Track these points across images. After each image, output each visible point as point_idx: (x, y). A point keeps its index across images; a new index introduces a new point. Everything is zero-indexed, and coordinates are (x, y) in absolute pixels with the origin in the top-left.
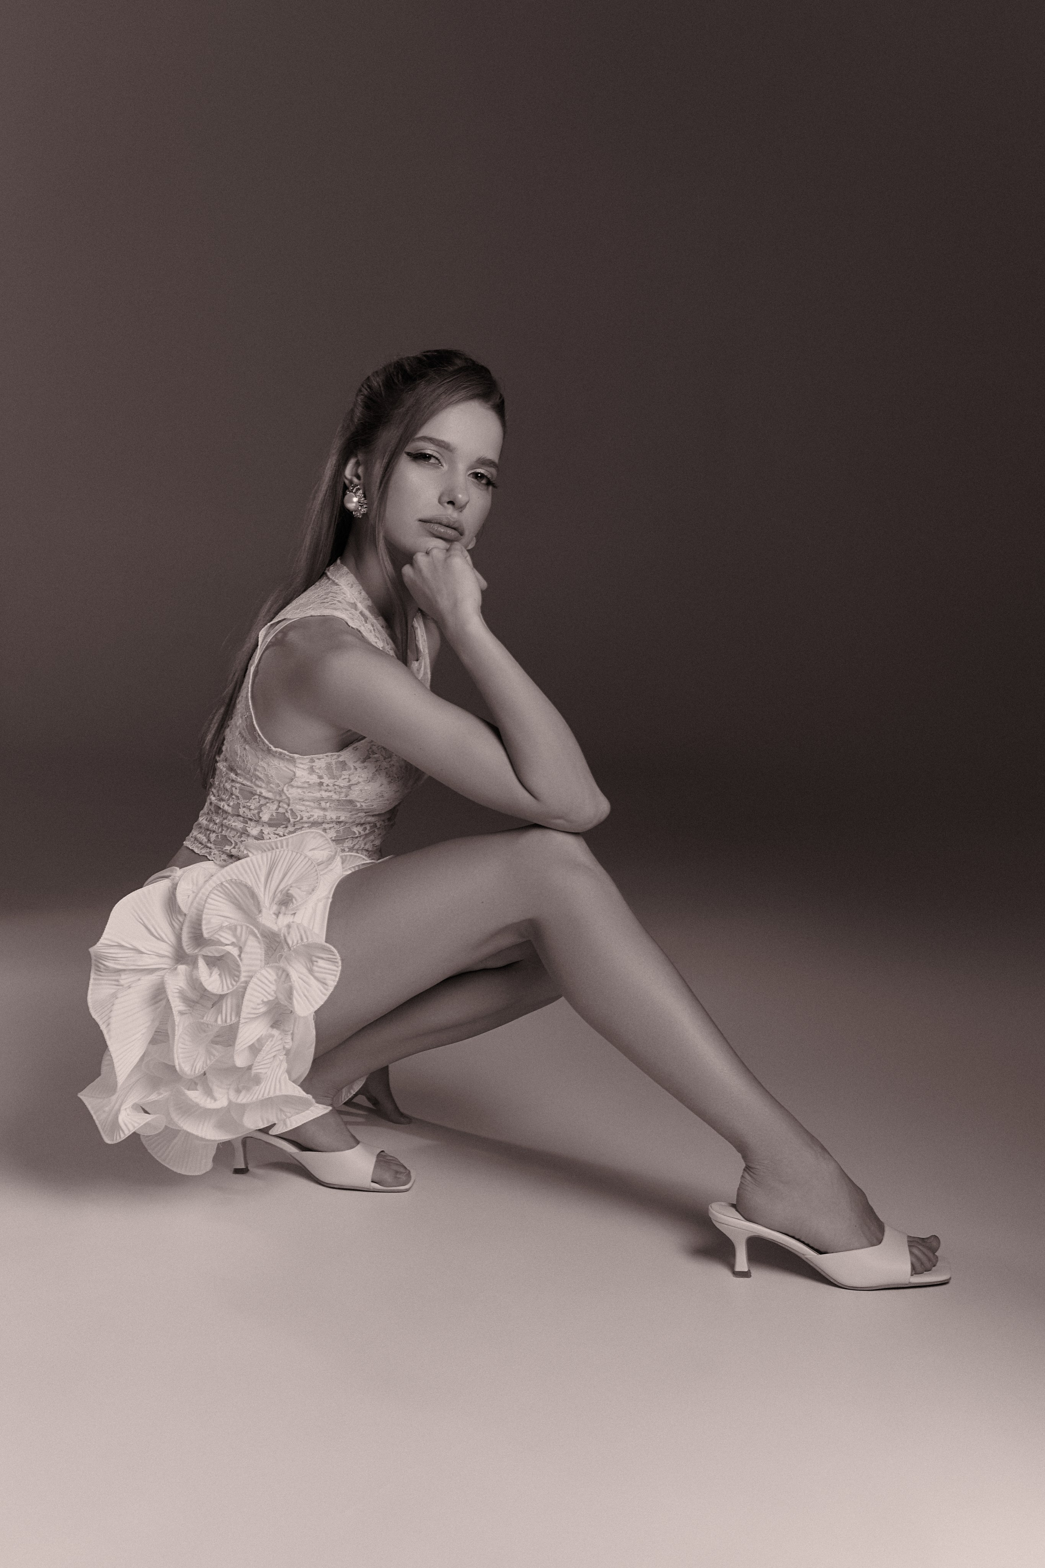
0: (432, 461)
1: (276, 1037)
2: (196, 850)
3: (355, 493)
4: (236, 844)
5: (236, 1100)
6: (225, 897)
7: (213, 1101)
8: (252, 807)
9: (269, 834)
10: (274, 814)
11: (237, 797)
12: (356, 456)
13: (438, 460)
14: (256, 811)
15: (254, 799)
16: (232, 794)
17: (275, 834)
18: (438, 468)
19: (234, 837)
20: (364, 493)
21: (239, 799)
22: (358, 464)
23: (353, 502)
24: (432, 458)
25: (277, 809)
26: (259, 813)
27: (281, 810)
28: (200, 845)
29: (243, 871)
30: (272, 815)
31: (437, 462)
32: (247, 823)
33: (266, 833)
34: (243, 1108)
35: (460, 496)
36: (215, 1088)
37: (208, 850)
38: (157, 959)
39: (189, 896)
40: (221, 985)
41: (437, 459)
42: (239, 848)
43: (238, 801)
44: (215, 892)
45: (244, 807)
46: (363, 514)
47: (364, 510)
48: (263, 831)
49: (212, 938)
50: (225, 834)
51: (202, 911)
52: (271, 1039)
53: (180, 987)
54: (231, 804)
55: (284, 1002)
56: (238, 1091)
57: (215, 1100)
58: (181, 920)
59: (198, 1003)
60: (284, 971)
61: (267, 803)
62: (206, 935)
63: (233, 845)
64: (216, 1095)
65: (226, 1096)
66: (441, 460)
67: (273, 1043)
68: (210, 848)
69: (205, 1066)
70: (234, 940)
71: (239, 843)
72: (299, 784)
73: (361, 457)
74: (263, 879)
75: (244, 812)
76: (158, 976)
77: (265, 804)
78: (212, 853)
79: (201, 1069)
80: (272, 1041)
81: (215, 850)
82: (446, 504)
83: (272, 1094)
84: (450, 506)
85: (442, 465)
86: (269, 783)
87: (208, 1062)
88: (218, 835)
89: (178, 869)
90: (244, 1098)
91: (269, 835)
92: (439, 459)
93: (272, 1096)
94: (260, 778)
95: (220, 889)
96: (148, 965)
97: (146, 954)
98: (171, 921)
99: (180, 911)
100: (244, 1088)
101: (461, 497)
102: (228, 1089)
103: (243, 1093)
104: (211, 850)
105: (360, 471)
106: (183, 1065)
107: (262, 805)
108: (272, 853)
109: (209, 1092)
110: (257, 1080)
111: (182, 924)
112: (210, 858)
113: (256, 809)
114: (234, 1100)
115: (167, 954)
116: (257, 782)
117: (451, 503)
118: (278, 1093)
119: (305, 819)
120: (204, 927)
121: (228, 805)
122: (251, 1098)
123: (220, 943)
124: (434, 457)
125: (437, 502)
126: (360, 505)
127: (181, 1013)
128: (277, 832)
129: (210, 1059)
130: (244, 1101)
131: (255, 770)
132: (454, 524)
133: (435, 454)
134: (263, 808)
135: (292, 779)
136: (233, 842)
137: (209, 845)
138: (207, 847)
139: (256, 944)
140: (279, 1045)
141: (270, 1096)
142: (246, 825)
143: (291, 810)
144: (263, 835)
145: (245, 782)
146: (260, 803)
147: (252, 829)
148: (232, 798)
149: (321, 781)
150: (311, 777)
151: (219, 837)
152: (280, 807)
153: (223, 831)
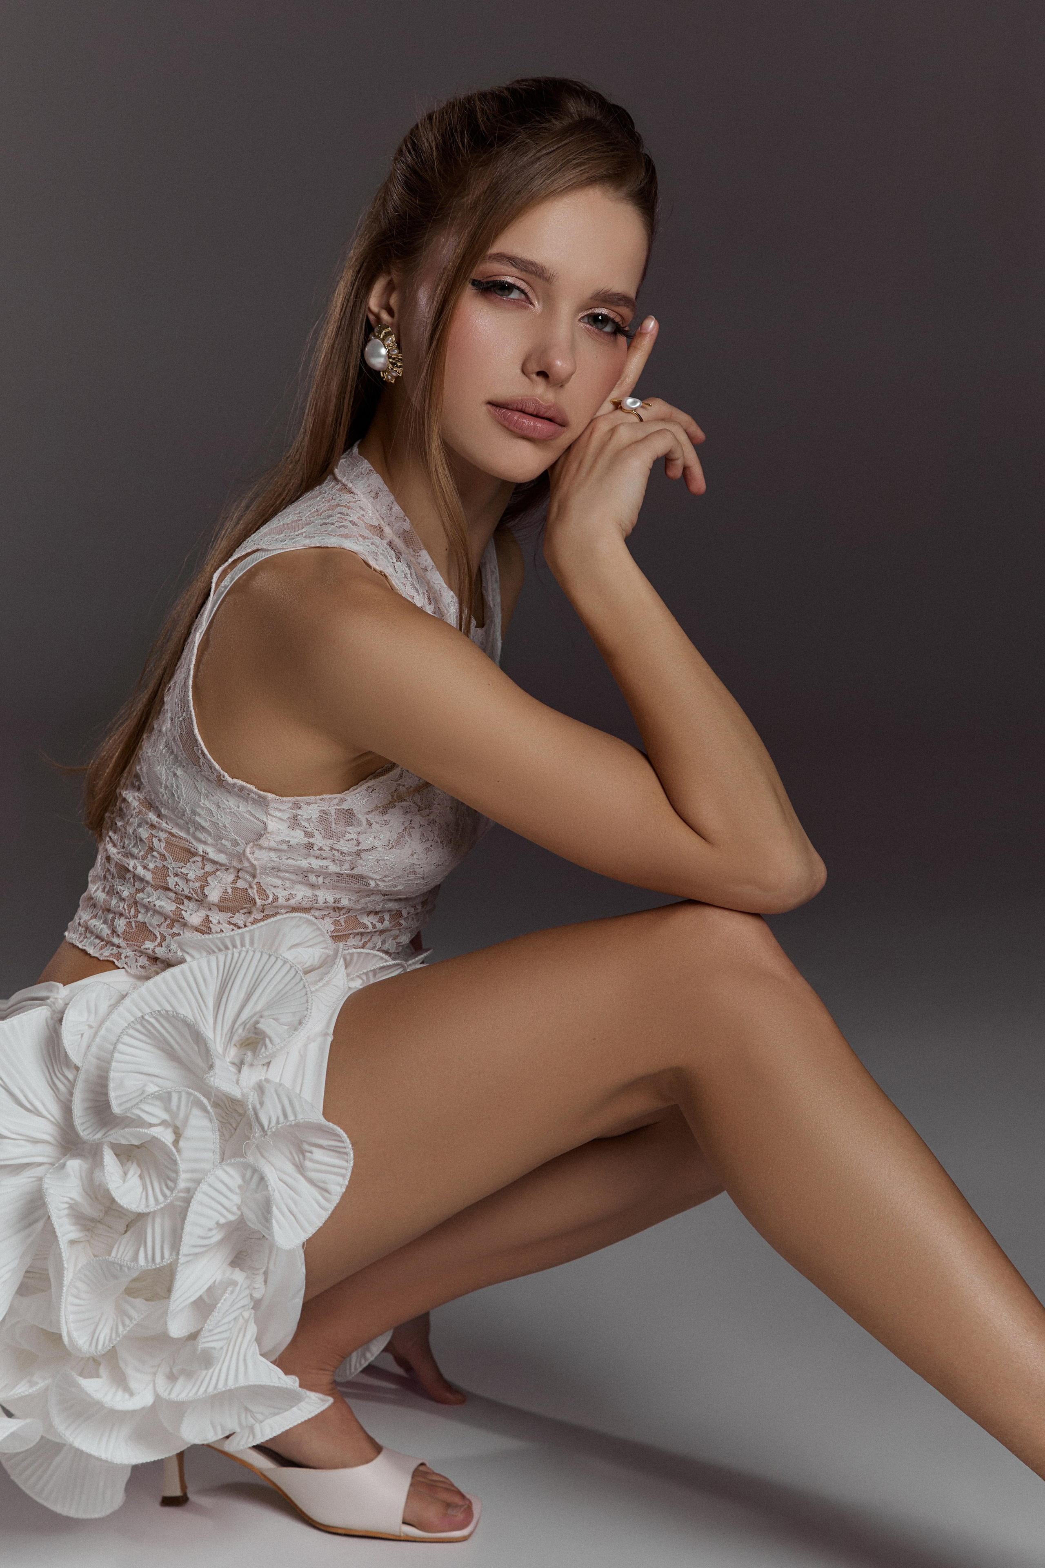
0: (515, 295)
1: (239, 1285)
2: (91, 951)
3: (383, 340)
4: (164, 938)
5: (169, 1394)
6: (148, 1041)
7: (127, 1396)
8: (191, 876)
9: (219, 923)
10: (230, 891)
11: (163, 856)
12: (389, 273)
13: (525, 294)
14: (198, 884)
15: (194, 862)
17: (230, 923)
18: (526, 308)
19: (159, 926)
20: (398, 342)
21: (166, 859)
22: (390, 288)
23: (380, 355)
24: (515, 289)
25: (234, 882)
26: (203, 887)
27: (241, 884)
28: (97, 941)
29: (175, 988)
30: (226, 891)
31: (523, 296)
32: (183, 904)
33: (215, 921)
34: (180, 1409)
35: (559, 363)
36: (130, 1372)
37: (115, 950)
38: (29, 1148)
39: (82, 1035)
40: (144, 1193)
41: (522, 291)
42: (168, 946)
43: (165, 863)
44: (132, 1032)
45: (176, 875)
46: (397, 378)
47: (398, 372)
48: (210, 918)
49: (128, 1115)
50: (142, 920)
51: (109, 1063)
52: (230, 1289)
53: (71, 1198)
55: (253, 1222)
56: (172, 1378)
57: (131, 1394)
58: (70, 1077)
59: (101, 1223)
60: (255, 1170)
61: (218, 870)
62: (116, 1109)
63: (159, 940)
64: (133, 1384)
65: (151, 1387)
66: (530, 294)
67: (234, 1296)
68: (119, 947)
69: (114, 1336)
70: (166, 1116)
71: (168, 938)
72: (274, 844)
73: (395, 276)
74: (211, 1003)
75: (177, 884)
76: (31, 1177)
77: (214, 872)
78: (123, 956)
79: (107, 1342)
80: (232, 1292)
81: (128, 950)
82: (534, 376)
83: (231, 1384)
84: (539, 380)
85: (531, 303)
87: (121, 1328)
88: (130, 922)
89: (61, 985)
90: (182, 1391)
91: (220, 925)
92: (526, 291)
93: (233, 1387)
94: (203, 828)
95: (138, 1027)
96: (12, 1159)
97: (9, 1138)
98: (52, 1078)
99: (67, 1062)
100: (183, 1372)
101: (560, 365)
102: (155, 1374)
103: (181, 1381)
104: (120, 950)
105: (393, 301)
106: (75, 1334)
107: (208, 874)
108: (226, 955)
109: (120, 1380)
110: (207, 1360)
111: (73, 1084)
112: (119, 965)
113: (197, 879)
114: (164, 1395)
115: (47, 1137)
116: (198, 834)
117: (543, 374)
118: (242, 1382)
119: (281, 901)
120: (112, 1094)
121: (145, 868)
122: (194, 1390)
123: (142, 1123)
124: (518, 288)
125: (519, 371)
126: (392, 363)
127: (72, 1242)
128: (233, 920)
129: (124, 1325)
130: (183, 1397)
132: (546, 412)
133: (519, 283)
134: (209, 879)
135: (261, 835)
136: (158, 936)
137: (116, 940)
138: (113, 945)
139: (206, 1123)
140: (244, 1298)
141: (228, 1388)
142: (181, 907)
143: (259, 884)
144: (211, 924)
145: (175, 831)
146: (204, 869)
147: (191, 915)
148: (153, 856)
149: (311, 840)
150: (293, 833)
151: (134, 926)
152: (240, 878)
153: (139, 915)
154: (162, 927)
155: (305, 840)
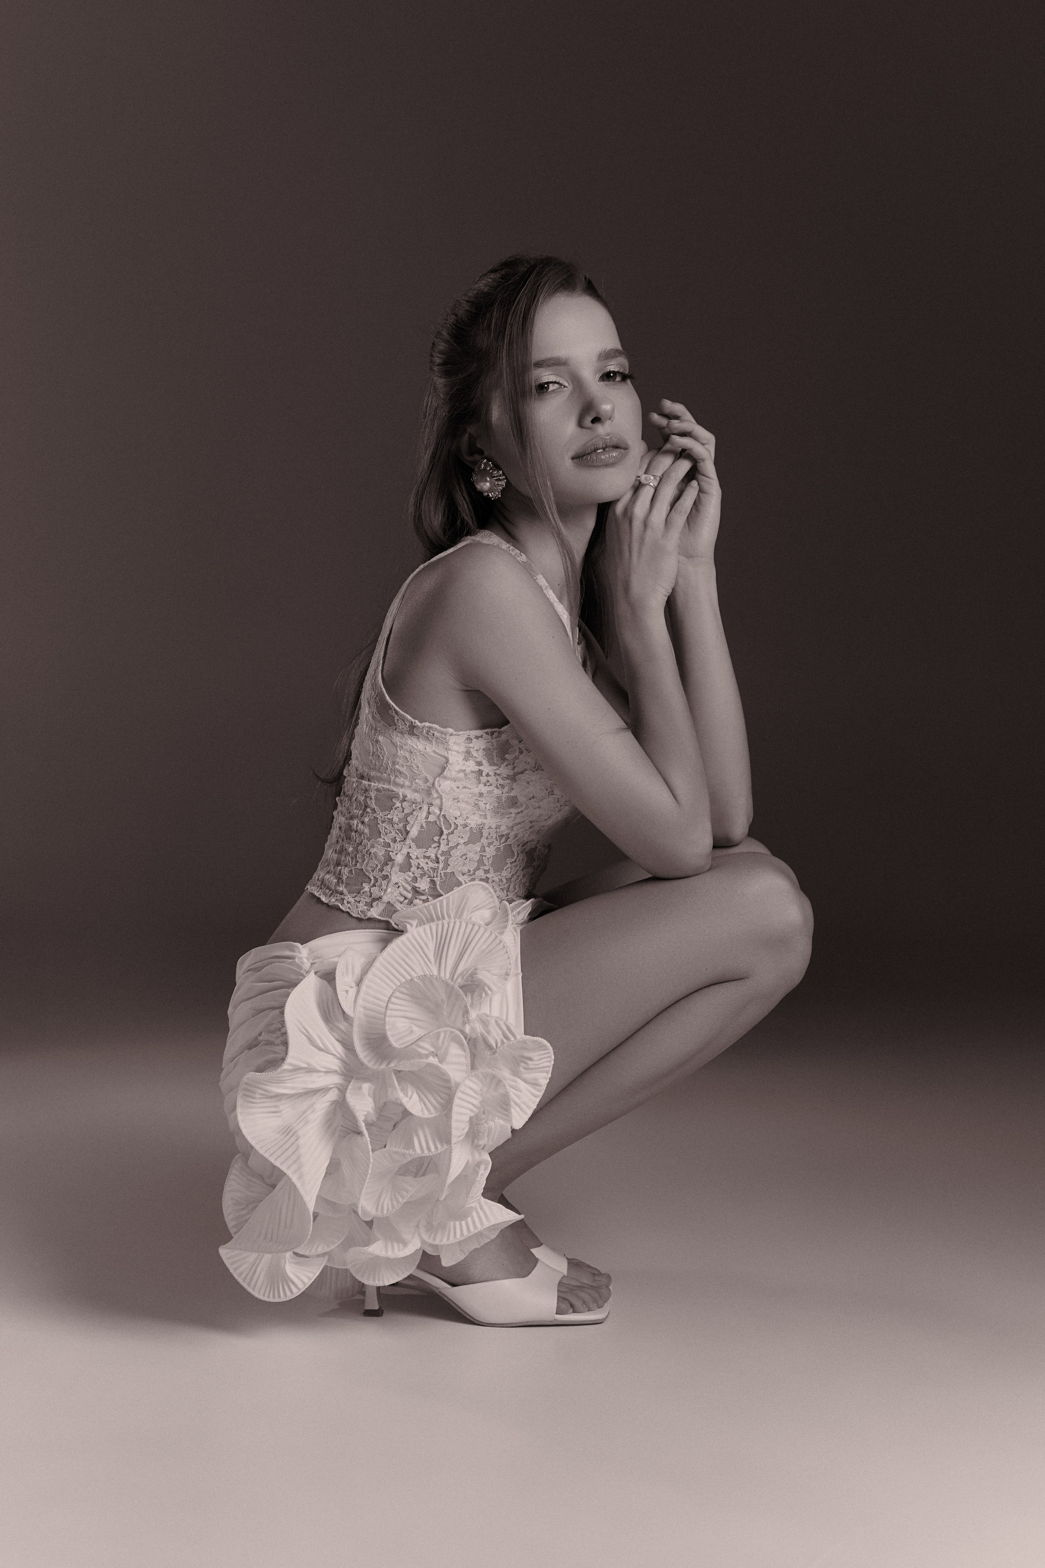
0: (551, 387)
2: (323, 899)
4: (376, 880)
5: (434, 1240)
7: (401, 1246)
8: (396, 819)
9: (417, 858)
10: (424, 825)
11: (374, 809)
14: (401, 825)
15: (396, 809)
16: (366, 807)
17: (425, 857)
19: (373, 870)
21: (375, 812)
24: (549, 384)
25: (427, 818)
26: (405, 827)
27: (432, 818)
28: (327, 891)
30: (422, 827)
31: (557, 386)
32: (390, 847)
33: (414, 857)
36: (402, 1228)
37: (339, 897)
38: (325, 1077)
39: (347, 991)
41: (555, 382)
42: (380, 886)
43: (375, 815)
45: (383, 822)
48: (411, 855)
50: (361, 868)
51: (384, 1013)
52: (483, 1166)
54: (366, 820)
56: (432, 1229)
57: (405, 1244)
60: (494, 1077)
61: (415, 809)
62: (395, 1045)
63: (373, 882)
64: (405, 1237)
65: (417, 1236)
68: (342, 893)
69: (395, 1204)
71: (380, 880)
72: (454, 774)
75: (386, 830)
77: (412, 812)
78: (345, 901)
79: (390, 1208)
80: (486, 1168)
81: (348, 894)
82: (591, 425)
84: (597, 425)
85: (564, 387)
86: (413, 779)
87: (399, 1198)
88: (352, 870)
91: (418, 861)
94: (401, 774)
100: (440, 1225)
101: (605, 407)
102: (418, 1227)
103: (440, 1231)
104: (342, 897)
106: (364, 1204)
107: (407, 815)
109: (393, 1234)
113: (400, 821)
114: (430, 1241)
116: (399, 782)
117: (597, 419)
119: (461, 829)
120: (389, 1034)
121: (363, 823)
123: (417, 1055)
124: (552, 382)
128: (427, 853)
129: (401, 1196)
131: (394, 763)
132: (611, 442)
134: (408, 819)
135: (444, 769)
136: (372, 878)
137: (340, 888)
138: (338, 892)
139: (460, 1052)
142: (388, 849)
143: (444, 816)
144: (411, 860)
145: (380, 786)
146: (404, 812)
147: (397, 854)
148: (367, 812)
149: (481, 768)
150: (467, 763)
151: (354, 872)
152: (430, 814)
153: (358, 864)
154: (375, 871)
155: (476, 768)
